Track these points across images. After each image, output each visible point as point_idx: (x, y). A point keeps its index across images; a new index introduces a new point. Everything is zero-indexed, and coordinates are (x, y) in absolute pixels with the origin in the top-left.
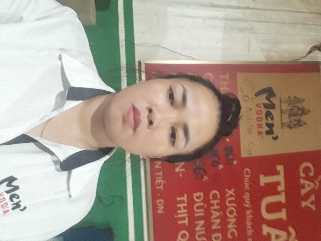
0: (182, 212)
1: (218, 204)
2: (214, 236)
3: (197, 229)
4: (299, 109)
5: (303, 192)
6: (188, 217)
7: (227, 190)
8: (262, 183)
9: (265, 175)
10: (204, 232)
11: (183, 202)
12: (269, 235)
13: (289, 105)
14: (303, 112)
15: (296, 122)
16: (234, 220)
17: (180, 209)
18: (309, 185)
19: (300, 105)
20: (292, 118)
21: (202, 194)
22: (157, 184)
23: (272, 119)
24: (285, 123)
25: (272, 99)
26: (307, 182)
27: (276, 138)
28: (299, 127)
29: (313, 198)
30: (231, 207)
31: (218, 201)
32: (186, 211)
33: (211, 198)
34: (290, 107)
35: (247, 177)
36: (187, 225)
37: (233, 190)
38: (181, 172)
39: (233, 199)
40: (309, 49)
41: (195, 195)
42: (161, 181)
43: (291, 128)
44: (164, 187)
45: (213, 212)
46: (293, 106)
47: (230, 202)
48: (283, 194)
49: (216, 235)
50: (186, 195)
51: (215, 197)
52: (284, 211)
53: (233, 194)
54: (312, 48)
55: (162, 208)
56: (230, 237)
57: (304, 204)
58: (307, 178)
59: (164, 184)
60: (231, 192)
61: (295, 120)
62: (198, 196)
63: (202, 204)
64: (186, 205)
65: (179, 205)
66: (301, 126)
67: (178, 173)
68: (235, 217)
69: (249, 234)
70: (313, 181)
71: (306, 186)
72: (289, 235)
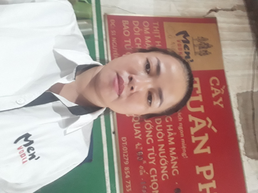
2: (156, 120)
12: (193, 122)
13: (199, 41)
14: (208, 46)
15: (204, 52)
18: (217, 91)
19: (206, 42)
23: (188, 49)
25: (187, 38)
26: (216, 90)
27: (192, 61)
28: (207, 55)
29: (221, 100)
34: (199, 43)
40: (208, 11)
43: (201, 55)
46: (201, 43)
48: (200, 96)
49: (158, 119)
52: (202, 106)
54: (210, 10)
56: (167, 121)
57: (215, 103)
58: (215, 87)
66: (207, 54)
69: (180, 120)
70: (219, 89)
71: (215, 92)
72: (207, 123)
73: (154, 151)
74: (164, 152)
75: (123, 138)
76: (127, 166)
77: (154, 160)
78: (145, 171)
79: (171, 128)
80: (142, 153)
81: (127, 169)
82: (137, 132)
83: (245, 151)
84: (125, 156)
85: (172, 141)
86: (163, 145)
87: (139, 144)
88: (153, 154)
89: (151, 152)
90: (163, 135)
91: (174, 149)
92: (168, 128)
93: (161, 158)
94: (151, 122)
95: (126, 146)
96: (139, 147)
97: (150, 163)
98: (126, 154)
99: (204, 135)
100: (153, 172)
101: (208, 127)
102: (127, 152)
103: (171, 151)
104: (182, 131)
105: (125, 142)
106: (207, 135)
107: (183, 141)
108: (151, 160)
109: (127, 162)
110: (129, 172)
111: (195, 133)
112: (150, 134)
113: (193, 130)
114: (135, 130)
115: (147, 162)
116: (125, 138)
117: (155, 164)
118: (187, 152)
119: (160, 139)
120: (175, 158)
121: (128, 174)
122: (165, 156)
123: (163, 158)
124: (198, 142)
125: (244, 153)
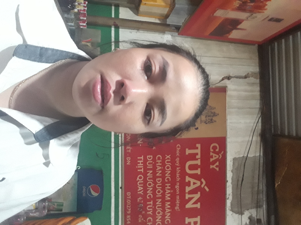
0: (140, 165)
1: (160, 163)
2: (157, 179)
3: (148, 175)
4: (212, 113)
5: (211, 160)
6: (143, 168)
7: (166, 155)
8: (187, 154)
9: (189, 149)
10: (152, 177)
11: (141, 160)
12: (189, 182)
14: (215, 115)
16: (169, 172)
17: (139, 163)
19: (213, 111)
20: (207, 118)
21: (152, 156)
22: (127, 149)
24: (203, 120)
26: (214, 155)
27: (197, 129)
29: (217, 164)
30: (168, 165)
31: (161, 161)
32: (142, 164)
33: (157, 159)
35: (178, 149)
36: (143, 172)
37: (170, 156)
38: (140, 144)
39: (170, 160)
40: (221, 78)
41: (148, 156)
42: (130, 147)
43: (206, 123)
44: (131, 151)
45: (157, 166)
46: (208, 111)
47: (167, 162)
48: (199, 160)
49: (159, 179)
50: (143, 156)
51: (159, 158)
52: (199, 169)
53: (170, 158)
54: (223, 78)
55: (130, 162)
56: (166, 181)
57: (211, 167)
58: (214, 152)
59: (131, 149)
60: (168, 157)
61: (209, 119)
62: (150, 157)
63: (152, 162)
64: (142, 161)
65: (138, 161)
66: (212, 122)
67: (139, 144)
68: (170, 170)
69: (177, 180)
70: (218, 154)
71: (214, 157)
72: (202, 183)
73: (152, 204)
74: (161, 205)
75: (128, 193)
76: (129, 214)
77: (152, 211)
78: (143, 220)
79: (169, 186)
80: (142, 205)
81: (129, 217)
82: (140, 188)
83: (231, 207)
84: (128, 207)
85: (169, 197)
86: (160, 200)
87: (140, 198)
88: (151, 206)
89: (150, 205)
90: (161, 192)
91: (169, 203)
92: (167, 186)
93: (157, 210)
94: (153, 181)
95: (130, 199)
96: (141, 200)
97: (148, 213)
98: (129, 205)
99: (197, 193)
100: (150, 221)
101: (201, 187)
102: (130, 204)
103: (166, 205)
104: (178, 190)
105: (129, 196)
106: (199, 193)
107: (178, 197)
108: (150, 211)
109: (129, 212)
110: (130, 219)
111: (189, 191)
112: (151, 191)
113: (188, 189)
114: (138, 187)
115: (146, 212)
116: (130, 193)
117: (152, 214)
118: (179, 206)
119: (159, 195)
120: (169, 210)
121: (129, 221)
122: (161, 209)
123: (159, 210)
124: (190, 199)
125: (230, 208)
